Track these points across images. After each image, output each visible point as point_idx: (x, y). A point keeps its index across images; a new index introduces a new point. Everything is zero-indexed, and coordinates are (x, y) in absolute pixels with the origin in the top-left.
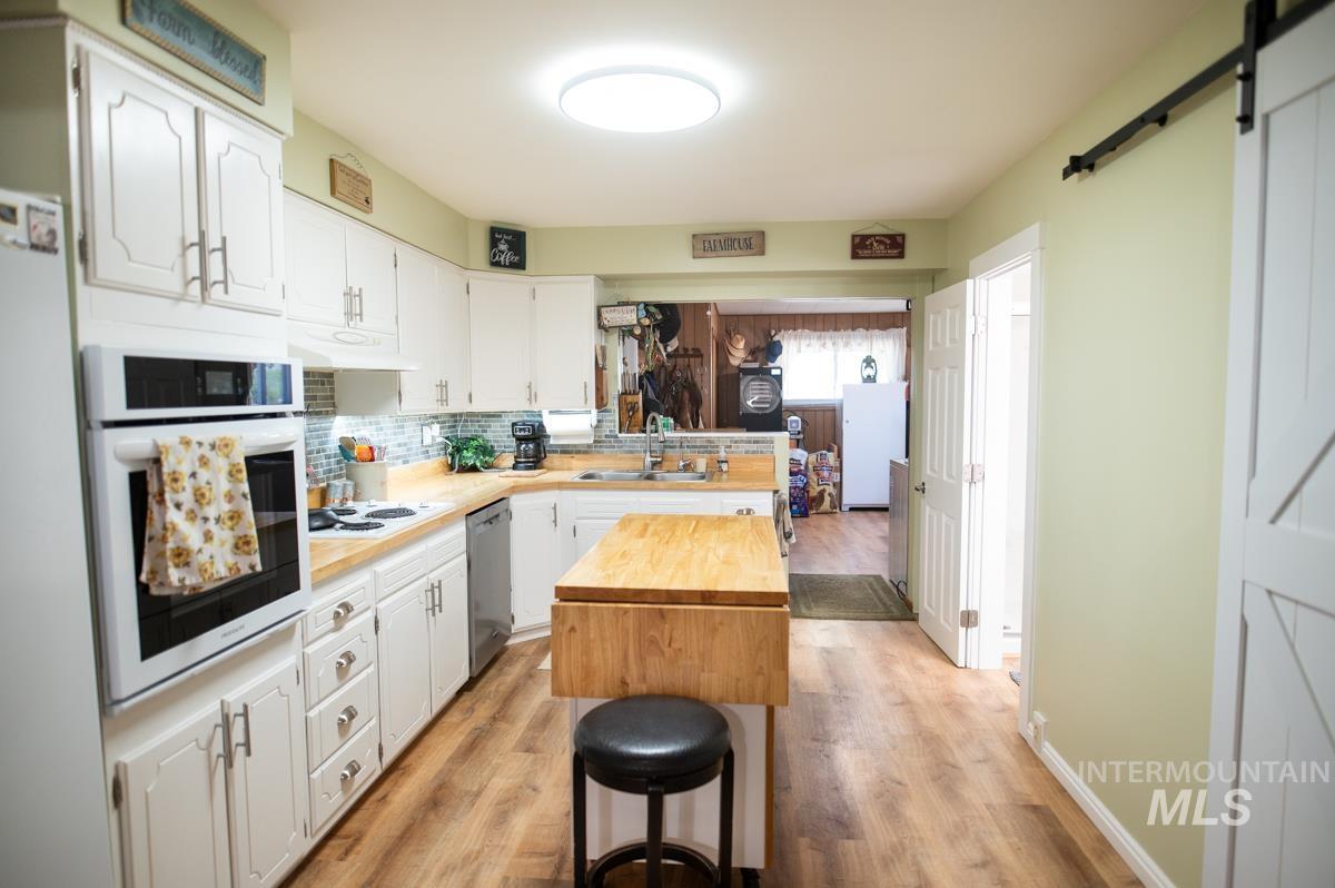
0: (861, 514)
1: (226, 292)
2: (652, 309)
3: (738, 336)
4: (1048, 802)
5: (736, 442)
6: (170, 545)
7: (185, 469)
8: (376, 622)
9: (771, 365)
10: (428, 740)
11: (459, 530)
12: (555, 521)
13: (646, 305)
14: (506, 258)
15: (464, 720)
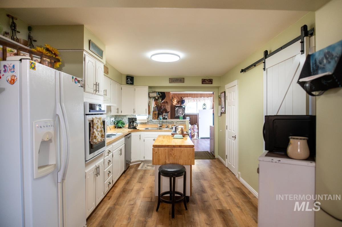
0: (203, 139)
1: (99, 92)
2: (160, 93)
3: (175, 99)
4: (241, 187)
5: (178, 122)
6: (94, 135)
7: (96, 123)
8: (113, 155)
9: (182, 105)
10: (118, 182)
11: (124, 139)
12: (140, 138)
13: (159, 92)
14: (129, 82)
15: (125, 178)
